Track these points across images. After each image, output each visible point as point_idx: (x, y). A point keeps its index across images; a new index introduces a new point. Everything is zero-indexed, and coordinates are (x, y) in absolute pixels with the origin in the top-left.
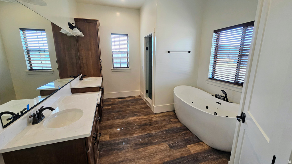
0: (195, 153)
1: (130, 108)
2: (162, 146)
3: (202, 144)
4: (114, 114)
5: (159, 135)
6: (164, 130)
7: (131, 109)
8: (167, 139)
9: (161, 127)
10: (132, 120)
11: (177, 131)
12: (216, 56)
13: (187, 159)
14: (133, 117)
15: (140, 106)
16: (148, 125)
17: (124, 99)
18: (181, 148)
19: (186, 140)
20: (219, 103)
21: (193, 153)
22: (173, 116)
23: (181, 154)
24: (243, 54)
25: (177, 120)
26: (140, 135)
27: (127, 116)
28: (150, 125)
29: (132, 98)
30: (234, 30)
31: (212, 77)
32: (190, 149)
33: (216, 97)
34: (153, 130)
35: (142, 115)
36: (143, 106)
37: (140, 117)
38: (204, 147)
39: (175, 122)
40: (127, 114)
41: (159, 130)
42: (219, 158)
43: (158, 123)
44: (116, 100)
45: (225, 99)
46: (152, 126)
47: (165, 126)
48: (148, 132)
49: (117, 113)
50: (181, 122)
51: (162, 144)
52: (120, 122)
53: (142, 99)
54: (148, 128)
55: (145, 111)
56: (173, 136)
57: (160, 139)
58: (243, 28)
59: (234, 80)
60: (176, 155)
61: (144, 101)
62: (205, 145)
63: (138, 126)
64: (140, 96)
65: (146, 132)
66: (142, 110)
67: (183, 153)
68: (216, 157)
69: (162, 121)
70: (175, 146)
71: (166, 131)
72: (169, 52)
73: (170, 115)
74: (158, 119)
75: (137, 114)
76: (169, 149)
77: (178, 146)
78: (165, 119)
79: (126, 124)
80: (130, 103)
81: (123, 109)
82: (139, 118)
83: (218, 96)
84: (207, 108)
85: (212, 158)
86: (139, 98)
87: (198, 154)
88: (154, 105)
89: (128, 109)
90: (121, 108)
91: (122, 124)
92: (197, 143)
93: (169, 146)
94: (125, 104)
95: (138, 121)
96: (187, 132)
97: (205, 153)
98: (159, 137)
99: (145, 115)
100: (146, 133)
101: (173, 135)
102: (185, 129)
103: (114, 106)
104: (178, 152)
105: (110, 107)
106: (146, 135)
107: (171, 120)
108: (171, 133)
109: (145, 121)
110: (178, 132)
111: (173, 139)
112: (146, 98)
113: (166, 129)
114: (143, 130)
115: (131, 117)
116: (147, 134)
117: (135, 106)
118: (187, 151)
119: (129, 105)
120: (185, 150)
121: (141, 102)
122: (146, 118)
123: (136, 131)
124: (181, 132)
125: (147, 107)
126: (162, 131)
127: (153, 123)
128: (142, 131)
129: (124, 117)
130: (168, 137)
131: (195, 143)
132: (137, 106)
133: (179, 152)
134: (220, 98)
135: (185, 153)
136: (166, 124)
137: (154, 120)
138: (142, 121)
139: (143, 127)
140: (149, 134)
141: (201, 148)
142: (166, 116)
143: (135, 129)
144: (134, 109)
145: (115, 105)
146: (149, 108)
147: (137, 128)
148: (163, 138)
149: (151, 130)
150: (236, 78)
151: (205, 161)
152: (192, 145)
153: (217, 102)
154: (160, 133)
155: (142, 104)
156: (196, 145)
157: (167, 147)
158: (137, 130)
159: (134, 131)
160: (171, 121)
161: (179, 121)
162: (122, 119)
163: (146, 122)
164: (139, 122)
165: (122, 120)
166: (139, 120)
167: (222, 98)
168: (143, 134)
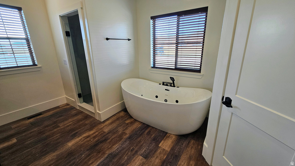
0: (170, 149)
1: (59, 127)
2: (136, 161)
3: (169, 136)
4: (29, 150)
5: (123, 149)
6: (127, 139)
7: (62, 128)
8: (136, 149)
9: (120, 137)
10: (73, 145)
11: (140, 132)
12: (154, 44)
13: (168, 161)
14: (72, 139)
15: (75, 118)
16: (102, 142)
17: (41, 116)
18: (155, 152)
19: (154, 139)
20: (168, 90)
21: (169, 150)
22: (125, 116)
23: (160, 159)
24: (179, 41)
25: (132, 120)
26: (99, 162)
27: (59, 142)
28: (106, 140)
29: (55, 111)
30: (170, 18)
31: (154, 66)
32: (163, 148)
33: (163, 84)
34: (113, 145)
35: (85, 131)
36: (80, 117)
37: (85, 135)
38: (172, 137)
39: (132, 123)
40: (59, 139)
41: (120, 141)
42: (189, 143)
43: (114, 133)
44: (22, 123)
45: (173, 85)
46: (109, 141)
47: (125, 133)
48: (108, 152)
49: (36, 146)
50: (138, 120)
51: (134, 159)
52: (52, 160)
53: (73, 108)
54: (105, 145)
55: (87, 122)
56: (140, 142)
57: (128, 153)
58: (177, 16)
59: (174, 66)
60: (156, 164)
61: (77, 109)
62: (172, 135)
63: (88, 150)
64: (67, 105)
65: (104, 153)
66: (81, 123)
67: (160, 156)
68: (186, 143)
69: (117, 127)
70: (149, 153)
71: (130, 138)
72: (107, 39)
73: (122, 117)
74: (110, 127)
75: (77, 133)
76: (145, 161)
77: (151, 151)
78: (119, 123)
79: (66, 157)
80: (55, 120)
81: (47, 134)
82: (84, 137)
83: (165, 84)
84: (157, 97)
85: (185, 146)
86: (68, 107)
87: (172, 149)
88: (99, 110)
89: (55, 130)
90: (40, 133)
91: (57, 161)
92: (165, 137)
93: (143, 156)
94: (46, 123)
95: (84, 143)
96: (150, 129)
97: (176, 144)
98: (125, 152)
99: (91, 129)
100: (106, 156)
101: (139, 139)
102: (146, 126)
103: (24, 134)
104: (156, 159)
105: (14, 141)
106: (107, 157)
107: (127, 122)
108: (136, 139)
109: (94, 137)
110: (142, 134)
111: (142, 145)
112: (80, 104)
113: (127, 136)
114: (100, 152)
115: (68, 141)
116: (108, 155)
117: (66, 122)
118: (163, 152)
119: (55, 123)
120: (160, 151)
121: (74, 112)
122: (94, 133)
123: (89, 160)
124: (144, 132)
125: (87, 116)
126: (125, 141)
127: (107, 136)
128: (99, 155)
129: (55, 146)
130: (135, 145)
131: (163, 138)
132: (70, 120)
133: (157, 157)
134: (167, 85)
135: (162, 155)
136: (124, 130)
137: (106, 130)
138: (90, 140)
139: (97, 148)
140: (111, 154)
141: (171, 141)
142: (118, 119)
143: (85, 158)
144: (68, 126)
145: (24, 132)
146: (91, 117)
147: (89, 155)
148: (132, 150)
149: (110, 148)
150: (175, 64)
151: (183, 152)
152: (162, 142)
153: (166, 90)
154: (124, 146)
155: (76, 115)
156: (165, 140)
157: (142, 160)
158: (91, 157)
159: (86, 162)
160: (128, 124)
161: (135, 119)
162: (54, 152)
163: (97, 139)
164: (87, 143)
165: (54, 154)
166: (85, 140)
167: (169, 84)
168: (102, 159)
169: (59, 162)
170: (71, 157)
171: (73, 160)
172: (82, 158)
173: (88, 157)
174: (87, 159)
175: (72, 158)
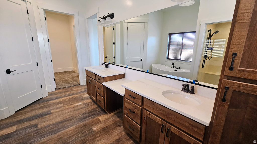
48: (55, 136)
65: (58, 136)
106: (59, 132)
114: (61, 138)
116: (57, 133)
128: (62, 135)
140: (54, 134)
147: (69, 138)
158: (69, 135)
159: (75, 132)
168: (63, 131)
169: (93, 137)
170: (84, 140)
171: (83, 137)
172: (76, 136)
173: (71, 136)
174: (73, 134)
175: (83, 138)
